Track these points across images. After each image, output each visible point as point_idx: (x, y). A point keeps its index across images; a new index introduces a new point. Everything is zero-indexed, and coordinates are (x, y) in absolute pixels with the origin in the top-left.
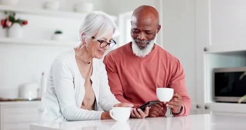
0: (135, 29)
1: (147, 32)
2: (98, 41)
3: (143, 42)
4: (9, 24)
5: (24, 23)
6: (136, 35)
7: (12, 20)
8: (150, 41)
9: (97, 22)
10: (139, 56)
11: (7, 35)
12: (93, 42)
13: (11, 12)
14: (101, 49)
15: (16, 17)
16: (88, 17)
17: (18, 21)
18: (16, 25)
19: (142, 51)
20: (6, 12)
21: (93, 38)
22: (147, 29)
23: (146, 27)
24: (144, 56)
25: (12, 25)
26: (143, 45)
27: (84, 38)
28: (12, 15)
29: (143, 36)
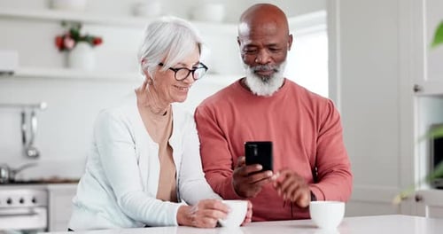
0: (249, 46)
1: (271, 48)
2: (171, 68)
3: (266, 67)
4: (70, 43)
5: (96, 42)
6: (251, 57)
7: (76, 37)
8: (279, 67)
9: (165, 35)
10: (263, 94)
11: (67, 64)
12: (161, 73)
13: (73, 23)
14: (179, 84)
15: (83, 32)
16: (150, 27)
17: (85, 39)
18: (83, 46)
19: (267, 85)
20: (64, 23)
21: (161, 64)
22: (272, 42)
23: (267, 37)
24: (271, 95)
25: (75, 45)
26: (268, 73)
27: (147, 69)
28: (76, 29)
29: (265, 56)
